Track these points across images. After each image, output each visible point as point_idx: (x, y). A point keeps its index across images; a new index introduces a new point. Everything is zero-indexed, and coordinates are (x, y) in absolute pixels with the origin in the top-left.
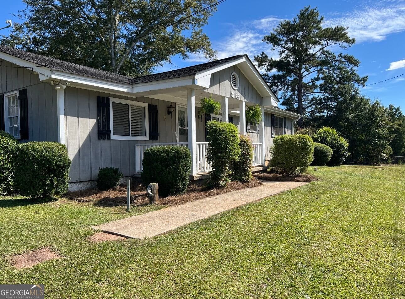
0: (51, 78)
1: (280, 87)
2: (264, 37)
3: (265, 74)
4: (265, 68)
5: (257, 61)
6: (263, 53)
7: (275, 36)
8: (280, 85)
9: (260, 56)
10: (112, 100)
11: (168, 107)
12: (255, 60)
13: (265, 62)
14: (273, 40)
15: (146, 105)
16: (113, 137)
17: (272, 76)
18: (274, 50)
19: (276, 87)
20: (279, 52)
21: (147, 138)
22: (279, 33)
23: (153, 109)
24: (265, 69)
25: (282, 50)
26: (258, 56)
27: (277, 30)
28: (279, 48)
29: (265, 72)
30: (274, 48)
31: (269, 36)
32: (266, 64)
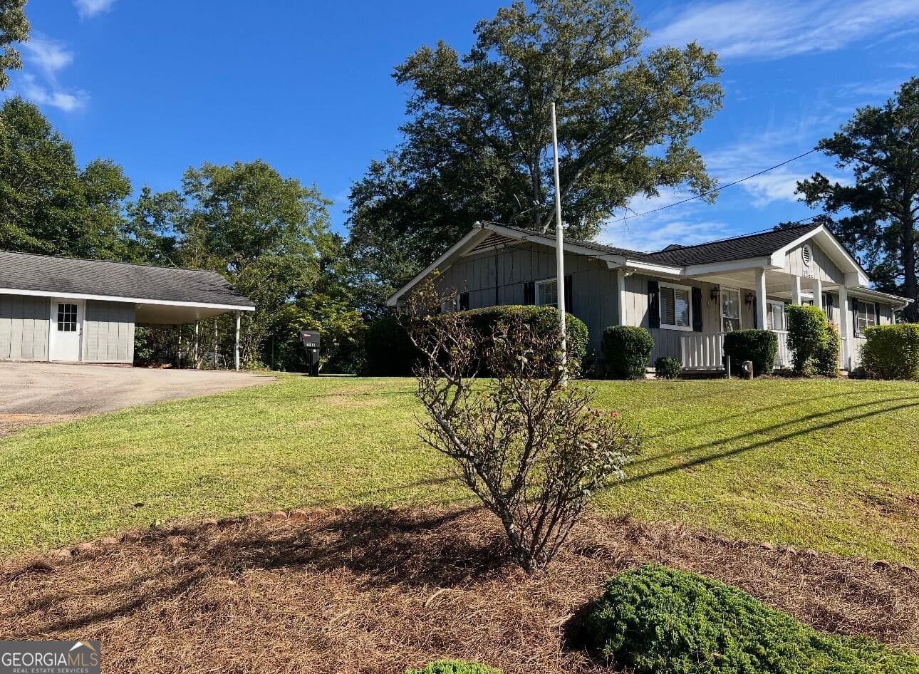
0: (625, 265)
1: (860, 242)
2: (820, 142)
3: (824, 217)
4: (823, 203)
5: (804, 191)
6: (818, 175)
7: (845, 140)
8: (859, 238)
9: (811, 181)
10: (661, 285)
11: (712, 291)
12: (799, 189)
13: (821, 192)
14: (840, 147)
15: (689, 289)
16: (662, 326)
17: (840, 221)
18: (842, 166)
19: (850, 242)
20: (855, 169)
21: (690, 329)
22: (855, 133)
23: (697, 293)
24: (823, 207)
25: (861, 166)
26: (806, 182)
27: (850, 128)
28: (855, 163)
29: (823, 213)
30: (842, 163)
31: (831, 140)
32: (825, 197)
